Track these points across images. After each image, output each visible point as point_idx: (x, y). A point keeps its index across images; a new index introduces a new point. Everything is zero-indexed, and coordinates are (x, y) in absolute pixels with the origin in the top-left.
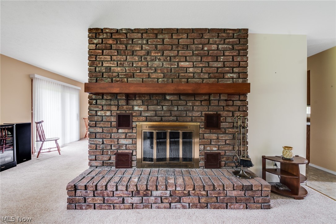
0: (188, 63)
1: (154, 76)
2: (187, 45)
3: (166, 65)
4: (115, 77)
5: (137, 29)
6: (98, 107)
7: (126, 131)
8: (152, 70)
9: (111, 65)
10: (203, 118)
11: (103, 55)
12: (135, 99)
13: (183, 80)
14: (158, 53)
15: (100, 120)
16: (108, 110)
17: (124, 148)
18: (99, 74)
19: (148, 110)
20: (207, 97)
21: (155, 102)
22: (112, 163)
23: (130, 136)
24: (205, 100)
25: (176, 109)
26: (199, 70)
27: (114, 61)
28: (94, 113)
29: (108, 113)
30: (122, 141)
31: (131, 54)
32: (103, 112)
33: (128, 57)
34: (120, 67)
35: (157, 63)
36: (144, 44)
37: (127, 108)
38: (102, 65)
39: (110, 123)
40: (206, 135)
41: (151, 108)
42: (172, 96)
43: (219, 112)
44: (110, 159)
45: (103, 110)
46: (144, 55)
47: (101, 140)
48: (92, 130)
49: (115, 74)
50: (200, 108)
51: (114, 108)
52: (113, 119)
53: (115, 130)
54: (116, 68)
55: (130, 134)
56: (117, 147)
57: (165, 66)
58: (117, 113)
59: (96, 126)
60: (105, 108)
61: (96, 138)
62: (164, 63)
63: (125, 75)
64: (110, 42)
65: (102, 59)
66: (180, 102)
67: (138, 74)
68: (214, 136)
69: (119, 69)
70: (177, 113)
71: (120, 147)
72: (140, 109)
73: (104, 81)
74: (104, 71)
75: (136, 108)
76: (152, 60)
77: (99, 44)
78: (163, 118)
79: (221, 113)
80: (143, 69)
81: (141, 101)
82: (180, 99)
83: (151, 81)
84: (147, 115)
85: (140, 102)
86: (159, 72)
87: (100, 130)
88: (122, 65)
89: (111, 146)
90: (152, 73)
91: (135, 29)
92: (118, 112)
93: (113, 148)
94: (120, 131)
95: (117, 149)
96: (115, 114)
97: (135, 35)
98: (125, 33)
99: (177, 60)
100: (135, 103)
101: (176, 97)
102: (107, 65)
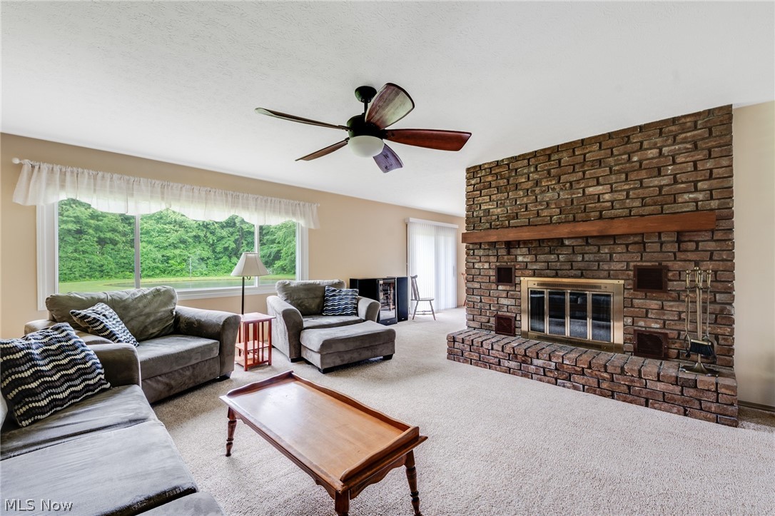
0: (601, 187)
1: (545, 213)
2: (600, 161)
3: (564, 195)
4: (494, 221)
5: (523, 155)
6: (475, 259)
7: (508, 288)
8: (542, 205)
9: (490, 207)
10: (631, 273)
11: (481, 196)
12: (519, 247)
13: (592, 214)
14: (551, 181)
15: (478, 273)
16: (486, 262)
17: (505, 309)
18: (476, 219)
19: (536, 261)
20: (637, 239)
21: (547, 249)
22: (491, 327)
23: (512, 295)
24: (635, 243)
25: (580, 258)
26: (622, 196)
27: (494, 201)
28: (471, 265)
29: (486, 266)
30: (503, 301)
31: (514, 188)
32: (480, 264)
33: (510, 194)
34: (500, 207)
35: (549, 195)
36: (532, 173)
37: (508, 259)
38: (480, 208)
39: (488, 278)
40: (636, 302)
41: (541, 257)
42: (573, 240)
43: (664, 263)
44: (488, 322)
45: (480, 262)
46: (531, 187)
47: (479, 297)
48: (470, 285)
49: (494, 217)
50: (626, 257)
51: (493, 259)
52: (492, 273)
53: (494, 286)
54: (495, 210)
55: (512, 292)
56: (497, 308)
57: (562, 197)
58: (496, 266)
59: (473, 281)
60: (483, 259)
61: (473, 295)
62: (561, 193)
63: (506, 217)
64: (490, 178)
65: (480, 202)
66: (587, 248)
67: (522, 213)
68: (654, 304)
69: (499, 210)
70: (582, 265)
71: (500, 306)
72: (526, 260)
73: (481, 226)
74: (482, 215)
75: (520, 259)
76: (543, 192)
77: (477, 184)
78: (560, 272)
79: (670, 264)
80: (529, 206)
81: (527, 249)
82: (588, 244)
83: (540, 221)
84: (535, 267)
85: (525, 250)
86: (553, 206)
87: (477, 285)
88: (503, 205)
89: (490, 306)
90: (542, 210)
91: (519, 156)
92: (498, 264)
93: (492, 308)
94: (500, 287)
95: (497, 310)
96: (494, 266)
97: (520, 164)
98: (508, 165)
99: (582, 186)
100: (518, 251)
101: (580, 240)
102: (486, 207)
